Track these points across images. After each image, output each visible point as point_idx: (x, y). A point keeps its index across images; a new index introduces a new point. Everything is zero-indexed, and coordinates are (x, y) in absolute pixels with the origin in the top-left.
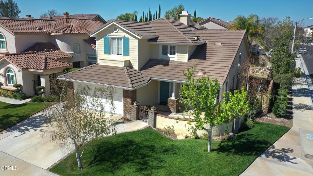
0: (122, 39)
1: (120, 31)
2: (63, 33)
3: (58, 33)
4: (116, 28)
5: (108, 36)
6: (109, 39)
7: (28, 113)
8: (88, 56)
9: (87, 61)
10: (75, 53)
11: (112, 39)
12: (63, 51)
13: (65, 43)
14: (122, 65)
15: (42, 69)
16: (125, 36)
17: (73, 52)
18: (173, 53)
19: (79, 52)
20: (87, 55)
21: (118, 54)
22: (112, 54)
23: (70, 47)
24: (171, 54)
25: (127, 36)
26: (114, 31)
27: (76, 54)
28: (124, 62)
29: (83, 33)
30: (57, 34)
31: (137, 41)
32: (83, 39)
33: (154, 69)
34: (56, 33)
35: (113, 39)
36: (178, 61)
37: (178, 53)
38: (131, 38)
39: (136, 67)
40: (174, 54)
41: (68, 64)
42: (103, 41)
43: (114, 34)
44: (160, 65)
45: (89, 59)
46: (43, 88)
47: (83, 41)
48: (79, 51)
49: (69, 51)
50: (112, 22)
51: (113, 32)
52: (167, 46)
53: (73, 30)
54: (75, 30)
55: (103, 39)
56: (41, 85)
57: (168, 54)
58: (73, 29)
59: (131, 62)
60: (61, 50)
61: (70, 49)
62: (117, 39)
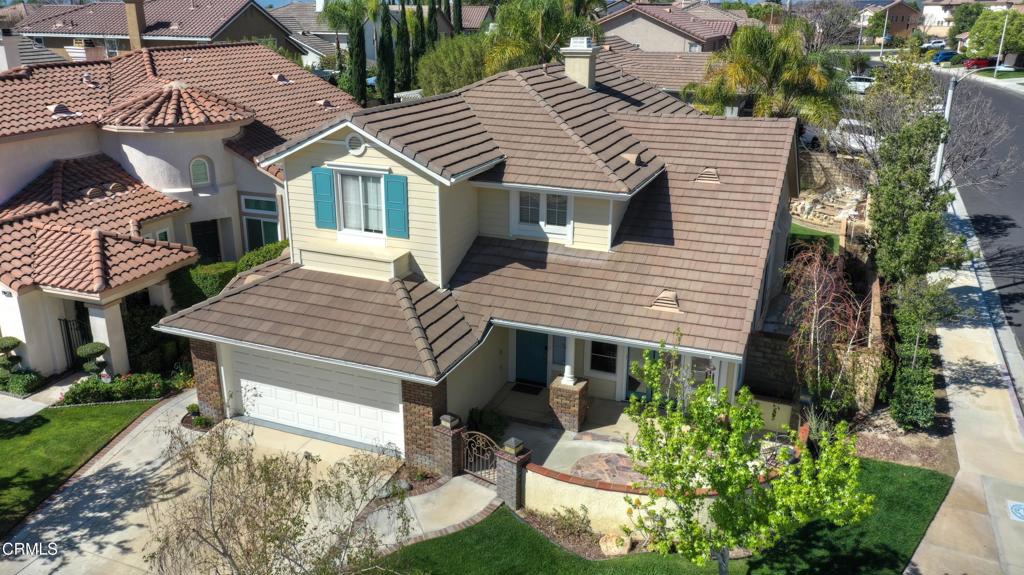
0: (379, 178)
1: (371, 152)
2: (150, 125)
3: (131, 125)
4: (356, 142)
5: (330, 165)
6: (331, 178)
7: (62, 461)
8: (243, 198)
9: (241, 214)
10: (196, 190)
11: (342, 175)
12: (153, 186)
13: (158, 160)
14: (386, 275)
15: (95, 290)
16: (390, 171)
17: (190, 190)
18: (558, 218)
19: (212, 188)
20: (240, 193)
21: (367, 230)
22: (345, 227)
23: (179, 172)
24: (549, 222)
25: (399, 170)
26: (351, 151)
27: (201, 195)
28: (392, 265)
29: (221, 119)
30: (127, 129)
31: (436, 189)
32: (223, 140)
34: (124, 125)
35: (345, 175)
36: (577, 246)
37: (575, 220)
38: (414, 180)
39: (434, 275)
40: (563, 223)
41: (181, 250)
42: (311, 184)
43: (350, 161)
44: (516, 265)
45: (247, 207)
46: (104, 351)
47: (222, 145)
48: (209, 181)
49: (176, 185)
50: (342, 122)
51: (346, 153)
52: (536, 198)
53: (184, 110)
54: (191, 110)
55: (309, 176)
56: (95, 341)
57: (542, 224)
58: (182, 104)
59: (418, 261)
60: (146, 182)
61: (179, 180)
62: (360, 178)
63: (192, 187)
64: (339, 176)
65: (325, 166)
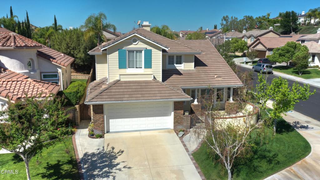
1: (140, 43)
2: (15, 46)
3: (8, 46)
4: (136, 40)
5: (125, 48)
6: (125, 52)
10: (30, 71)
11: (128, 51)
12: (13, 70)
14: (151, 78)
16: (146, 48)
18: (179, 62)
19: (34, 70)
20: (41, 73)
21: (136, 68)
22: (129, 68)
23: (24, 65)
25: (149, 48)
26: (133, 43)
27: (31, 73)
28: (153, 75)
30: (5, 48)
31: (161, 52)
33: (172, 79)
35: (131, 52)
37: (185, 62)
38: (154, 51)
39: (160, 78)
42: (118, 55)
43: (132, 46)
45: (44, 78)
49: (22, 70)
50: (134, 34)
51: (132, 44)
52: (173, 56)
55: (117, 52)
60: (10, 69)
61: (24, 68)
62: (135, 52)
63: (28, 70)
64: (127, 52)
65: (124, 49)
